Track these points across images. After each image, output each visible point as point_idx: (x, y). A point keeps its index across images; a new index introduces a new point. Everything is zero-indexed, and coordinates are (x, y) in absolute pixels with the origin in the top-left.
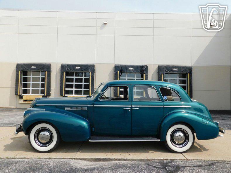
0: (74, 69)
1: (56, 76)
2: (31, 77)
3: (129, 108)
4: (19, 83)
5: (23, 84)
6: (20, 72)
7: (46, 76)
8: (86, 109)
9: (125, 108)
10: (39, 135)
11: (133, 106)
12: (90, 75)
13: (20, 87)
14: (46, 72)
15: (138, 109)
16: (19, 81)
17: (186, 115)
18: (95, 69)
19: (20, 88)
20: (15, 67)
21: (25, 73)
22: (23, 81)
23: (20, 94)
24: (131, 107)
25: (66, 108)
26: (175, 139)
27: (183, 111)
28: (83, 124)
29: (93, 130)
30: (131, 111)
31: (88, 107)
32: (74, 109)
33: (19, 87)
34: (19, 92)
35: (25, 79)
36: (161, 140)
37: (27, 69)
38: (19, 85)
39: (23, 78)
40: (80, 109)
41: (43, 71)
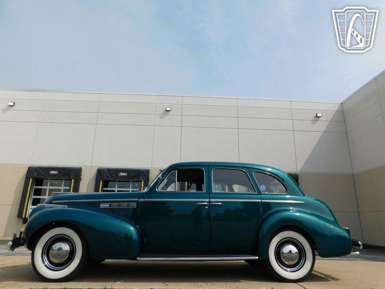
0: (117, 175)
1: (88, 186)
2: (48, 188)
3: (206, 203)
4: (27, 197)
5: (34, 199)
6: (31, 180)
7: (72, 186)
8: (134, 205)
9: (199, 204)
10: (51, 251)
11: (212, 200)
12: (141, 186)
13: (28, 203)
14: (73, 180)
15: (220, 204)
16: (28, 194)
17: (298, 214)
18: (150, 176)
19: (27, 206)
20: (24, 171)
21: (39, 182)
22: (34, 195)
23: (25, 216)
24: (210, 202)
25: (102, 206)
26: (283, 258)
27: (291, 208)
28: (129, 230)
29: (146, 242)
30: (209, 207)
31: (138, 202)
32: (115, 205)
33: (26, 204)
34: (24, 213)
35: (38, 192)
36: (261, 258)
37: (43, 175)
38: (27, 200)
39: (35, 189)
40: (124, 205)
41: (67, 178)
